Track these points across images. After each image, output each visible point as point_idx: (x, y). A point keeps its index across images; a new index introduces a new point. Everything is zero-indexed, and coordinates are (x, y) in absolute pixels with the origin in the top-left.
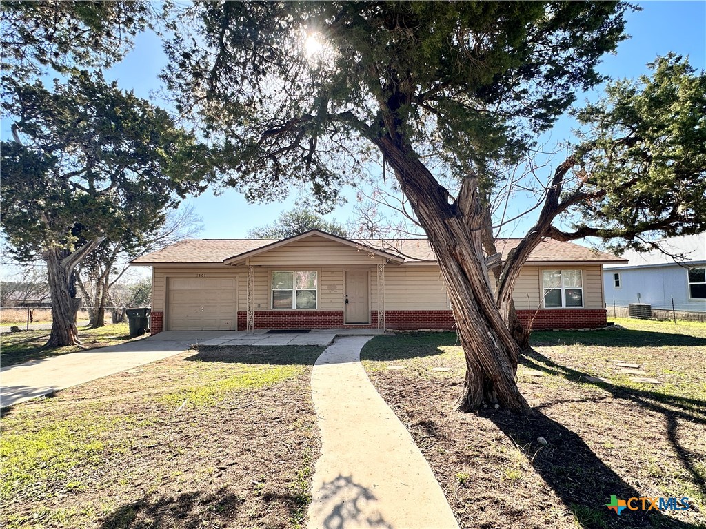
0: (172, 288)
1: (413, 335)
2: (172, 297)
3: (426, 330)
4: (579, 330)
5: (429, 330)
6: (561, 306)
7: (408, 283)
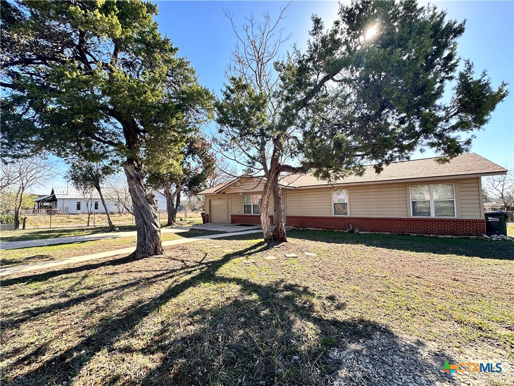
0: (212, 204)
1: (303, 230)
2: (212, 208)
3: (311, 229)
4: (439, 236)
5: (313, 229)
6: (430, 216)
7: (307, 199)
